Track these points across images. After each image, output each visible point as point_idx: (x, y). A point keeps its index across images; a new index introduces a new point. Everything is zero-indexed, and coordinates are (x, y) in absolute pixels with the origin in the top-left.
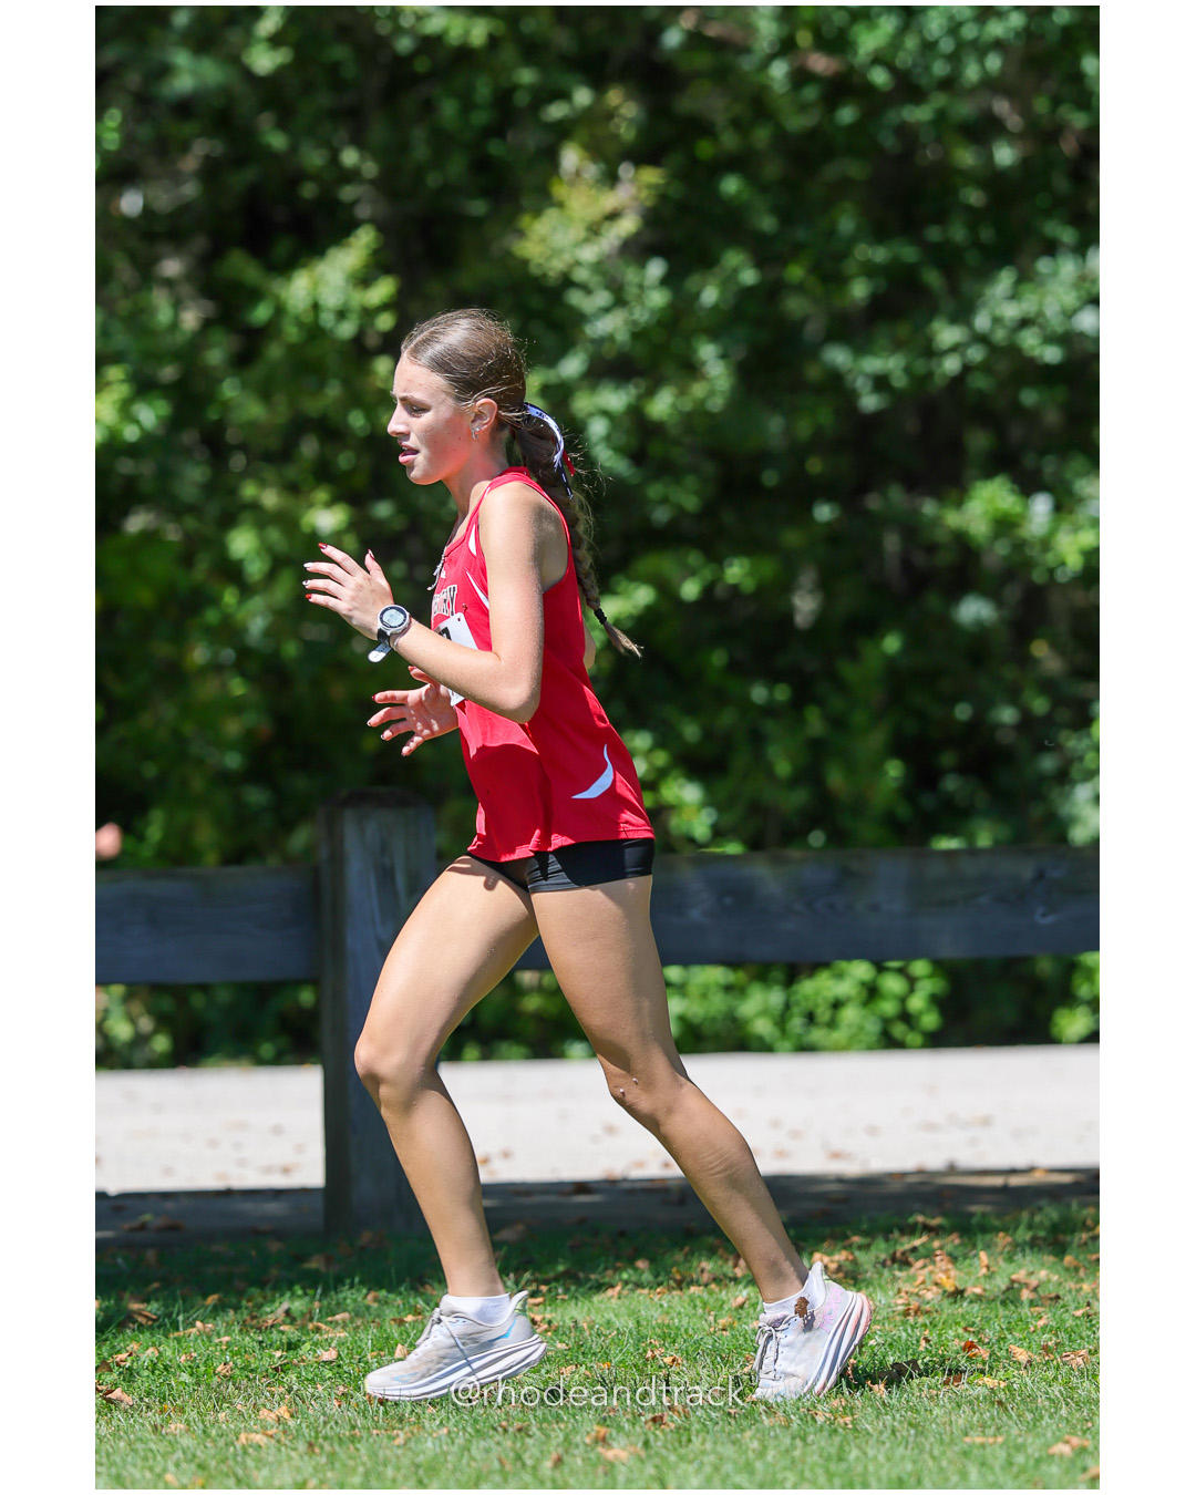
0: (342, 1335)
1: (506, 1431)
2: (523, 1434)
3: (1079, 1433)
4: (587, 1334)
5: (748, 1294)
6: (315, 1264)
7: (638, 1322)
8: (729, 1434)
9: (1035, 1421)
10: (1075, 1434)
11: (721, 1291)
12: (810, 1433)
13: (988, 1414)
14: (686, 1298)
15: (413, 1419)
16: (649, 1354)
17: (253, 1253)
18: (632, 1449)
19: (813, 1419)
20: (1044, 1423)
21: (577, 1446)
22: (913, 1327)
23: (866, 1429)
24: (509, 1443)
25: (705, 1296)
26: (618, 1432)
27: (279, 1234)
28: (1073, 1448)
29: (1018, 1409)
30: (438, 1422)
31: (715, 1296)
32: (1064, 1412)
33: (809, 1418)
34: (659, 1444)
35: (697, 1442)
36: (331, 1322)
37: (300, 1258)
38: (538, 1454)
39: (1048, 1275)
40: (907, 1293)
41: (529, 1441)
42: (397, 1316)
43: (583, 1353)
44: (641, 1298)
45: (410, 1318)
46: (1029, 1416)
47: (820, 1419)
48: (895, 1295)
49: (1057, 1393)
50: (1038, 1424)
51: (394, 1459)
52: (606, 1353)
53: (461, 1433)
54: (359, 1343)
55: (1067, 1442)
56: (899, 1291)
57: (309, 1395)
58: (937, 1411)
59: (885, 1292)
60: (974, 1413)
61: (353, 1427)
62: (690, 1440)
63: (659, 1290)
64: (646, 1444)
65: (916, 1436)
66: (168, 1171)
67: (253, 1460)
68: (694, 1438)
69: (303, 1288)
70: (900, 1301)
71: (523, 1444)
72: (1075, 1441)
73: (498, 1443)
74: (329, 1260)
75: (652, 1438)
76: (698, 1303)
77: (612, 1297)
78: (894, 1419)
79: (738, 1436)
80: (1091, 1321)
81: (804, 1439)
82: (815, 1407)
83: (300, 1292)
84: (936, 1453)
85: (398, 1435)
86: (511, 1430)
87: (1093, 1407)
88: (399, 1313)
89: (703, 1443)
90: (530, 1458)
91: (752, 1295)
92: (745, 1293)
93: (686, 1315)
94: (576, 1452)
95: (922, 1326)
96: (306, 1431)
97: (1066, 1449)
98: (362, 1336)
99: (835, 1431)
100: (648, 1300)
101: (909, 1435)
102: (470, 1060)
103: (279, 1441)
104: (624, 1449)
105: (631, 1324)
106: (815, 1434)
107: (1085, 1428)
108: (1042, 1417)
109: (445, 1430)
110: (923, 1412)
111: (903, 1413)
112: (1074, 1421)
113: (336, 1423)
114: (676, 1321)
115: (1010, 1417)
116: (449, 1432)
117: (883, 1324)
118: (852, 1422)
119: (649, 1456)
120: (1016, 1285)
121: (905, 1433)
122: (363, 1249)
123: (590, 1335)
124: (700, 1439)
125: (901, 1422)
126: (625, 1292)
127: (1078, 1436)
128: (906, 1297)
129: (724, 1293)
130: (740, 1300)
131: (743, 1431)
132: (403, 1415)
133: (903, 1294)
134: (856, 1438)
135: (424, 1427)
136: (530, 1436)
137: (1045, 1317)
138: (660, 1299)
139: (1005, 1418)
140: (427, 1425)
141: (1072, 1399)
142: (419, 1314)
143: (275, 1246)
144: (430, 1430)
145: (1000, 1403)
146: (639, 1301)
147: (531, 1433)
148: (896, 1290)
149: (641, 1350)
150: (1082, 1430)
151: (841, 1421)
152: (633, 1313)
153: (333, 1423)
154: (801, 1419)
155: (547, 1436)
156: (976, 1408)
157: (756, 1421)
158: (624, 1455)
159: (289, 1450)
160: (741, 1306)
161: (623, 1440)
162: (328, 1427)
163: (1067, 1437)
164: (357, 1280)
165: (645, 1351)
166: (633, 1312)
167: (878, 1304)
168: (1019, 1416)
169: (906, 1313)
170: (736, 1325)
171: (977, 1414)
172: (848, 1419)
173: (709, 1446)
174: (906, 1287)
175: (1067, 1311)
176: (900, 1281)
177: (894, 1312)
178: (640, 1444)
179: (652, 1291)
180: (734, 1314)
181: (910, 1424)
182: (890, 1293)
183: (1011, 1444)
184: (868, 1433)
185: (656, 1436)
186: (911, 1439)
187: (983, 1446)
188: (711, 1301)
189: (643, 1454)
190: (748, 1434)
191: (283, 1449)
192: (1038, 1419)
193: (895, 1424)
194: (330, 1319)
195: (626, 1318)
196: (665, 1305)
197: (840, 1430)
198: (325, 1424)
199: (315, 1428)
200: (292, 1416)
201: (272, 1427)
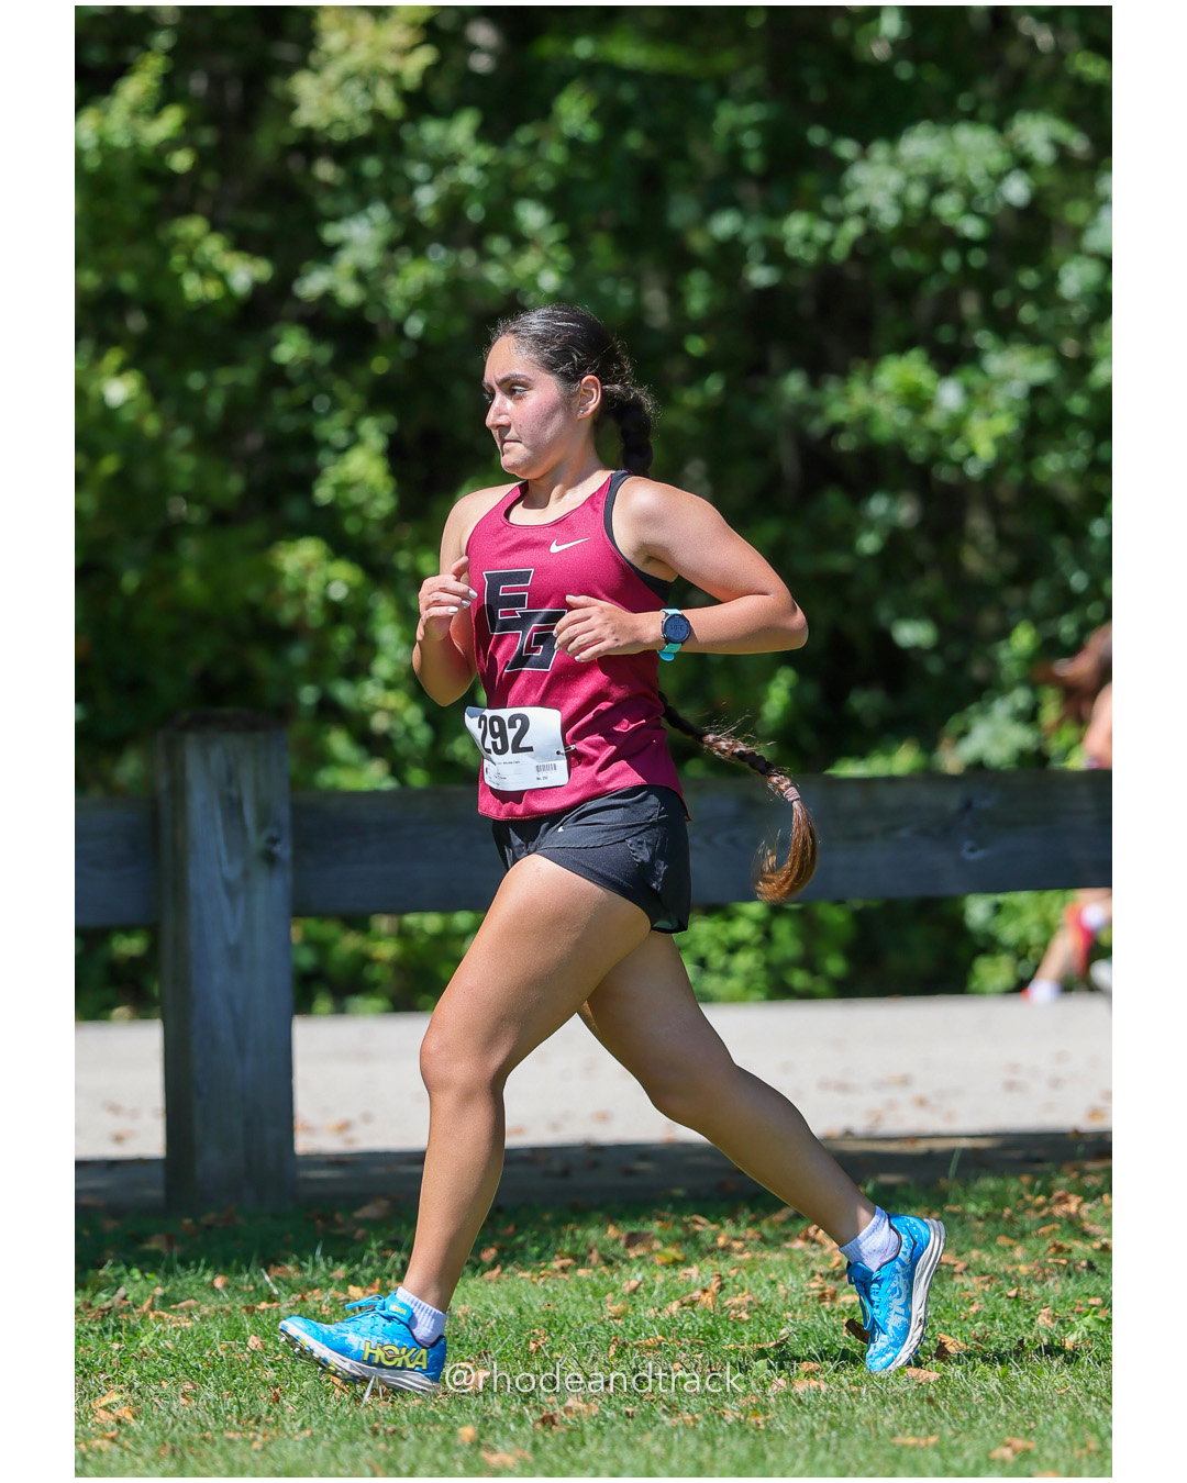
0: (188, 1325)
1: (375, 1432)
2: (395, 1436)
3: (1022, 1435)
4: (462, 1323)
5: (644, 1279)
6: (154, 1245)
7: (520, 1310)
8: (628, 1436)
9: (971, 1419)
10: (1015, 1435)
11: (612, 1274)
12: (719, 1435)
13: (917, 1413)
14: (573, 1282)
15: (271, 1419)
16: (532, 1346)
17: (85, 1232)
18: (519, 1453)
19: (721, 1417)
20: (980, 1422)
21: (458, 1449)
22: (828, 1313)
23: (781, 1431)
24: (382, 1446)
25: (596, 1280)
26: (503, 1433)
27: (116, 1212)
28: (1015, 1452)
29: (951, 1406)
30: (299, 1423)
31: (605, 1280)
32: (1002, 1411)
33: (716, 1417)
34: (548, 1447)
35: (592, 1446)
36: (174, 1310)
37: (139, 1238)
38: (413, 1457)
39: (980, 1257)
40: (821, 1275)
41: (405, 1445)
42: (250, 1305)
43: (459, 1345)
44: (523, 1283)
45: (264, 1305)
46: (964, 1415)
47: (730, 1418)
48: (808, 1278)
49: (995, 1389)
50: (974, 1424)
51: (253, 1466)
52: (484, 1344)
53: (326, 1436)
55: (1008, 1445)
56: (813, 1273)
57: (153, 1393)
58: (859, 1410)
59: (797, 1274)
60: (902, 1411)
61: (203, 1428)
62: (583, 1444)
63: (542, 1272)
64: (535, 1447)
65: (839, 1437)
67: (93, 1467)
68: (588, 1441)
69: (142, 1272)
70: (813, 1285)
71: (396, 1448)
72: (1019, 1443)
73: (369, 1447)
74: (171, 1241)
75: (541, 1440)
76: (587, 1287)
77: (490, 1281)
78: (813, 1419)
79: (639, 1439)
80: (1029, 1307)
81: (713, 1444)
82: (723, 1406)
83: (138, 1276)
84: (862, 1458)
85: (254, 1439)
86: (381, 1432)
87: (1035, 1404)
88: (251, 1300)
89: (600, 1444)
90: (405, 1463)
91: (648, 1278)
92: (639, 1277)
93: (573, 1302)
94: (456, 1456)
95: (839, 1313)
96: (151, 1434)
97: (1007, 1452)
98: (211, 1325)
99: (747, 1431)
100: (531, 1286)
101: (830, 1438)
102: (321, 1014)
103: (121, 1446)
104: (509, 1454)
105: (512, 1312)
106: (724, 1436)
107: (1027, 1428)
108: (978, 1417)
109: (308, 1433)
110: (844, 1411)
111: (823, 1413)
112: (1015, 1421)
113: (185, 1425)
114: (563, 1308)
115: (942, 1416)
116: (312, 1434)
117: (796, 1311)
118: (765, 1422)
119: (539, 1461)
120: (944, 1267)
121: (825, 1435)
122: (209, 1227)
123: (466, 1324)
124: (595, 1442)
125: (820, 1423)
126: (504, 1276)
127: (1019, 1437)
128: (820, 1280)
129: (616, 1276)
130: (634, 1283)
131: (643, 1433)
132: (261, 1416)
133: (817, 1277)
134: (770, 1440)
135: (283, 1428)
136: (404, 1440)
137: (977, 1302)
138: (544, 1283)
139: (937, 1418)
140: (287, 1428)
141: (1011, 1396)
142: (274, 1301)
143: (110, 1225)
144: (290, 1432)
145: (930, 1401)
146: (520, 1286)
147: (405, 1435)
148: (809, 1273)
149: (523, 1342)
150: (1023, 1430)
151: (753, 1420)
152: (513, 1299)
153: (180, 1425)
154: (708, 1419)
155: (421, 1439)
156: (903, 1406)
157: (657, 1422)
158: (510, 1460)
159: (133, 1456)
160: (634, 1291)
161: (509, 1445)
162: (176, 1429)
163: (1008, 1439)
164: (203, 1262)
165: (528, 1342)
166: (513, 1297)
167: (789, 1288)
168: (953, 1416)
169: (822, 1297)
170: (630, 1312)
171: (906, 1414)
172: (761, 1419)
173: (605, 1451)
174: (821, 1268)
175: (1002, 1295)
176: (813, 1263)
177: (807, 1297)
178: (529, 1446)
179: (536, 1275)
180: (628, 1299)
181: (832, 1426)
182: (804, 1276)
183: (945, 1446)
184: (783, 1435)
185: (545, 1438)
186: (833, 1442)
187: (914, 1448)
188: (602, 1286)
189: (530, 1458)
190: (650, 1436)
191: (126, 1454)
192: (973, 1419)
193: (815, 1424)
194: (173, 1307)
195: (505, 1305)
196: (551, 1291)
197: (752, 1431)
198: (173, 1426)
199: (162, 1430)
200: (135, 1417)
201: (113, 1430)
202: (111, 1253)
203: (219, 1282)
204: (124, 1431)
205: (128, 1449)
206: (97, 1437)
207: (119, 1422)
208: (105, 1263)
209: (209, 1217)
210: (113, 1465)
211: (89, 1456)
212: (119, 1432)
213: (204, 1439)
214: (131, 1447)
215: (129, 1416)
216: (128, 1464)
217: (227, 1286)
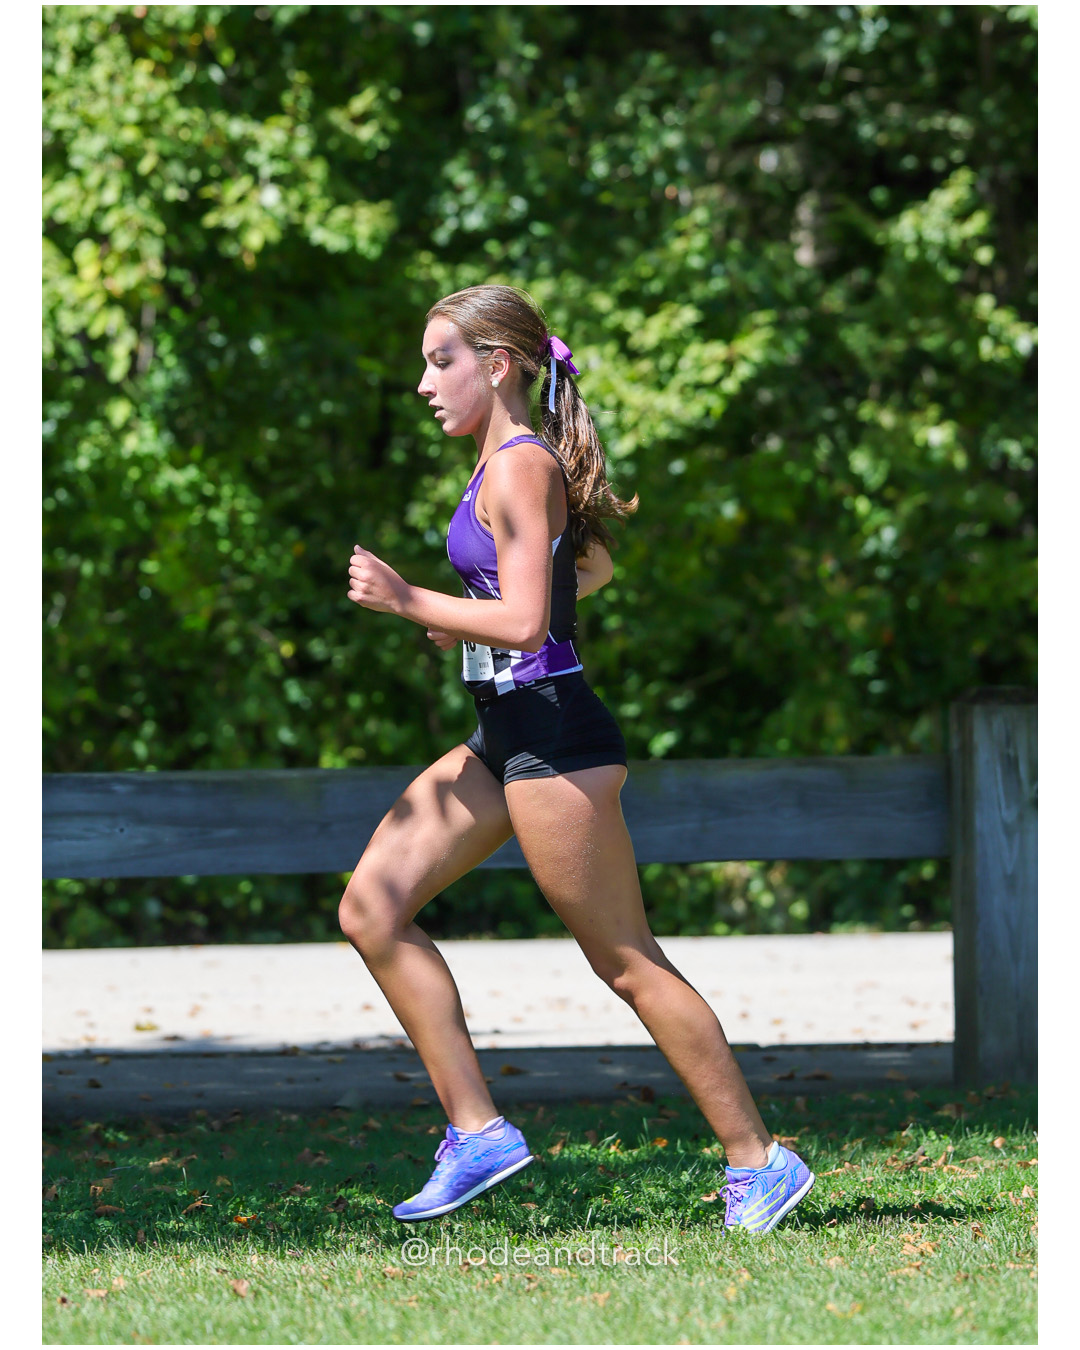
0: (974, 1176)
6: (947, 1111)
17: (891, 1101)
27: (915, 1085)
36: (963, 1164)
37: (934, 1107)
42: (1022, 1160)
54: (989, 1184)
61: (992, 1261)
66: (809, 1026)
69: (937, 1134)
74: (959, 1109)
83: (934, 1137)
88: (1024, 1157)
98: (992, 1177)
103: (925, 1273)
113: (975, 1257)
122: (989, 1098)
143: (911, 1096)
153: (972, 1256)
159: (935, 1282)
162: (968, 1261)
164: (985, 1126)
191: (929, 1280)
194: (962, 1161)
198: (966, 1258)
199: (957, 1261)
200: (934, 1250)
201: (917, 1260)
202: (911, 1118)
203: (998, 1143)
204: (928, 1261)
205: (930, 1276)
206: (905, 1267)
207: (922, 1254)
208: (907, 1126)
209: (990, 1090)
210: (919, 1289)
211: (900, 1281)
212: (923, 1262)
213: (991, 1268)
214: (933, 1274)
215: (930, 1249)
216: (931, 1288)
217: (1004, 1146)
